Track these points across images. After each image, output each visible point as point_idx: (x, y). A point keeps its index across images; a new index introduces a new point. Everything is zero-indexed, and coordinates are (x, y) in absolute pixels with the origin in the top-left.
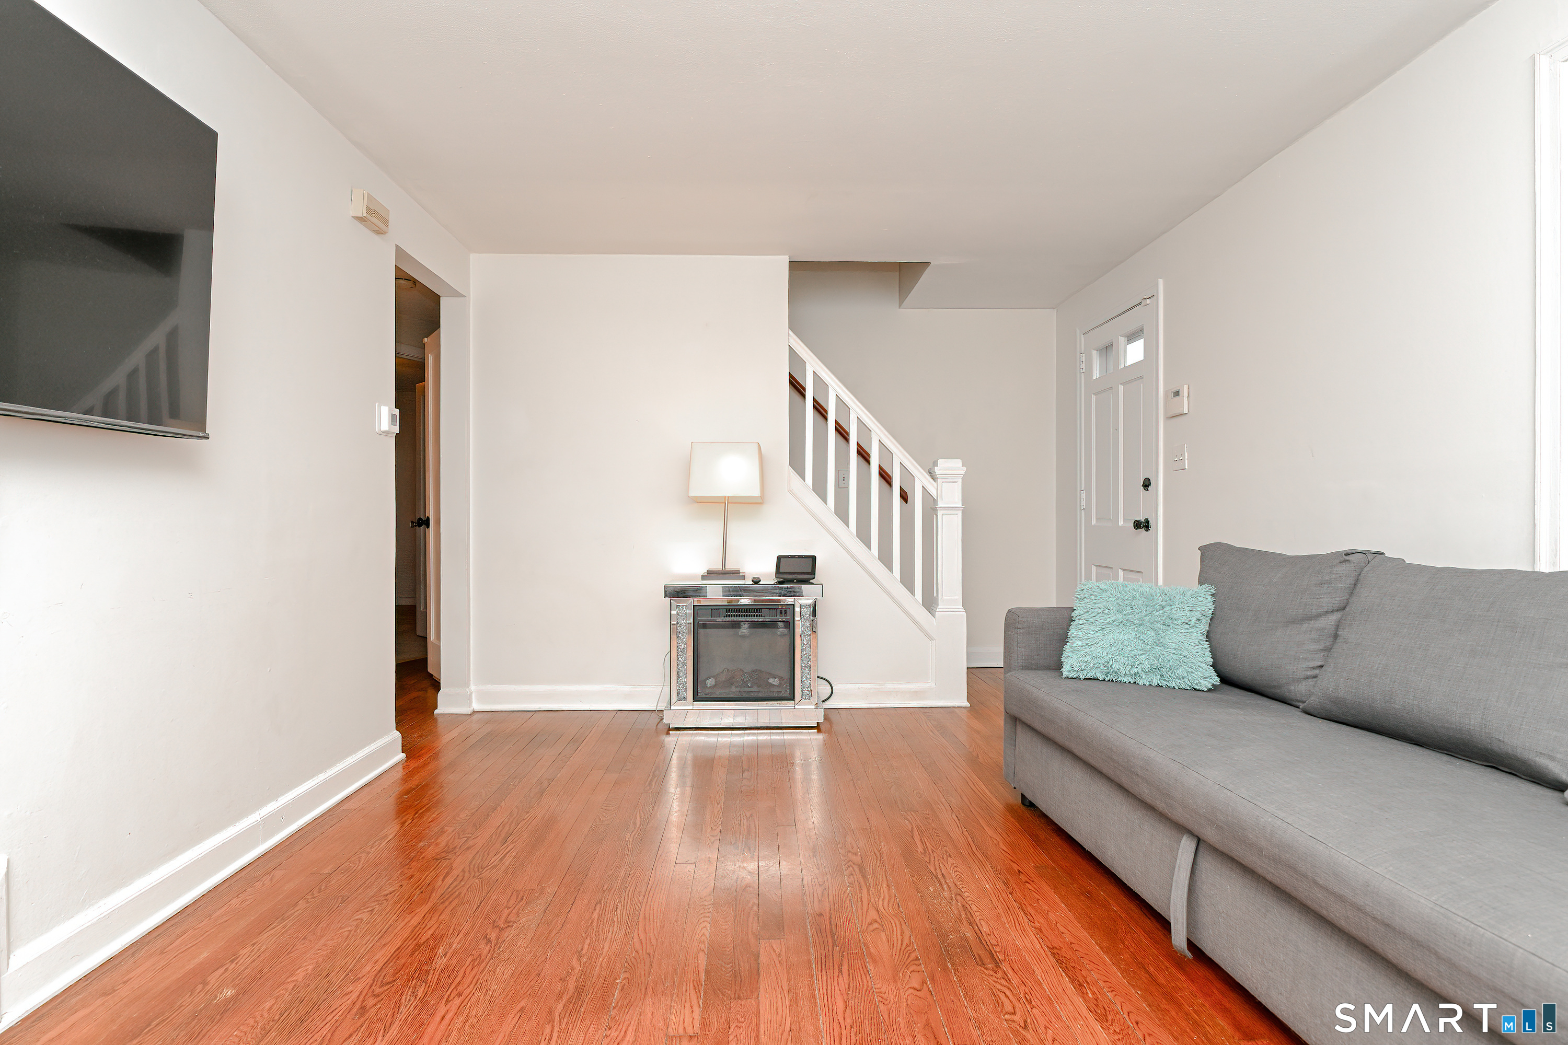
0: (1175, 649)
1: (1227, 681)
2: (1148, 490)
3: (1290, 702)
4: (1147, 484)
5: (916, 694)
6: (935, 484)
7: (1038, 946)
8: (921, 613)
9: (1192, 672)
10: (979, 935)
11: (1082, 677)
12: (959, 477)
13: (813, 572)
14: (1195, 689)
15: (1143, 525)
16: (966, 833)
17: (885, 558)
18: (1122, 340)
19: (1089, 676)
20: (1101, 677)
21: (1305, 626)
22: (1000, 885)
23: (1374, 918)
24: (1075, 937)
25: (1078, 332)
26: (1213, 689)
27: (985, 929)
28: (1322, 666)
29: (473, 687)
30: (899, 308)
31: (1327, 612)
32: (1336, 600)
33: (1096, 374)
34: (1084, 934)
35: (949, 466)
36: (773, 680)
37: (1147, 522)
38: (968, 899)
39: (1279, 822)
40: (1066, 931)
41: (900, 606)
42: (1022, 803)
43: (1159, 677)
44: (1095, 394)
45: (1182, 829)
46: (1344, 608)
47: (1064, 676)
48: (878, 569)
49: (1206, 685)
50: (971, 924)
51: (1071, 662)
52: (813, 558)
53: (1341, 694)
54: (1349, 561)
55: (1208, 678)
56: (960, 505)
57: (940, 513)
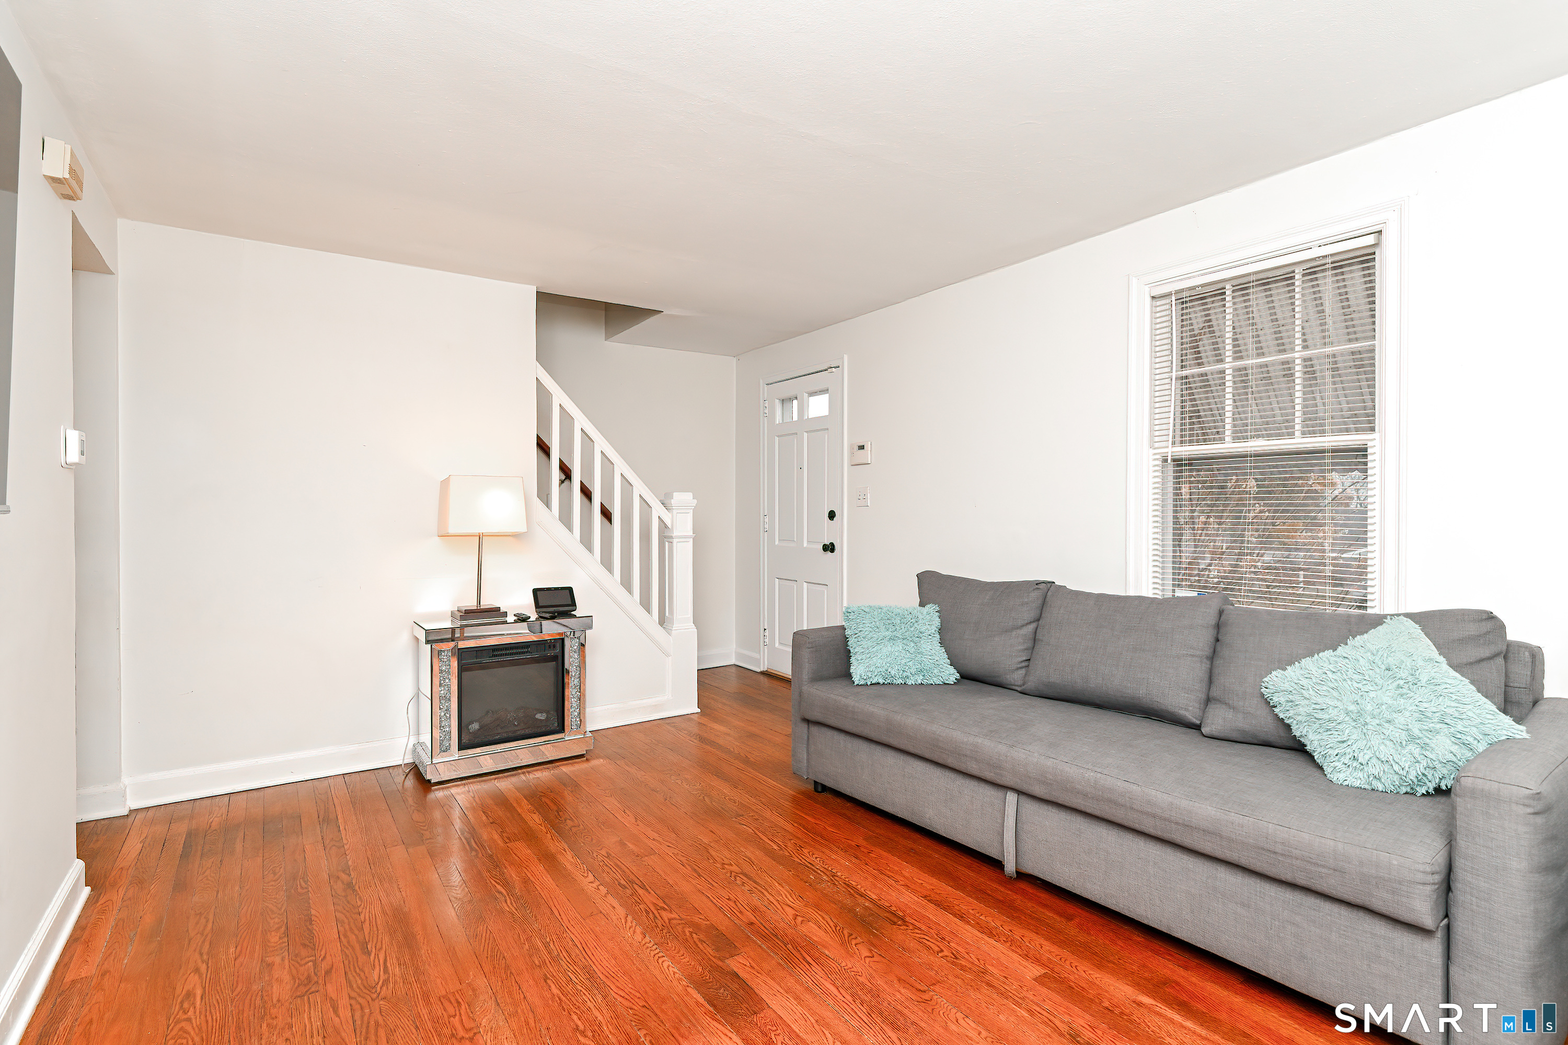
0: (930, 656)
1: (966, 677)
2: (833, 520)
3: (1006, 686)
4: (832, 515)
5: (656, 707)
6: (670, 515)
7: (916, 899)
8: (658, 631)
9: (943, 672)
10: (872, 901)
11: (869, 683)
12: (691, 509)
13: (573, 604)
14: (945, 683)
15: (829, 548)
16: (795, 825)
17: (627, 584)
18: (806, 395)
19: (873, 682)
20: (881, 681)
21: (1014, 633)
22: (854, 860)
23: (1177, 823)
24: (931, 884)
25: (761, 381)
26: (958, 682)
27: (874, 897)
28: (1029, 660)
29: (126, 780)
30: (606, 340)
31: (1027, 624)
32: (1033, 615)
33: (778, 420)
34: (934, 881)
35: (683, 498)
36: (540, 715)
37: (832, 544)
38: (843, 877)
39: (1099, 775)
40: (923, 882)
41: (641, 629)
42: (815, 790)
43: (922, 677)
44: (778, 436)
45: (1006, 788)
46: (1038, 620)
47: (855, 684)
48: (620, 592)
49: (952, 680)
50: (862, 896)
51: (858, 672)
52: (570, 590)
53: (1052, 680)
54: (1039, 588)
55: (951, 675)
56: (691, 533)
57: (675, 541)
